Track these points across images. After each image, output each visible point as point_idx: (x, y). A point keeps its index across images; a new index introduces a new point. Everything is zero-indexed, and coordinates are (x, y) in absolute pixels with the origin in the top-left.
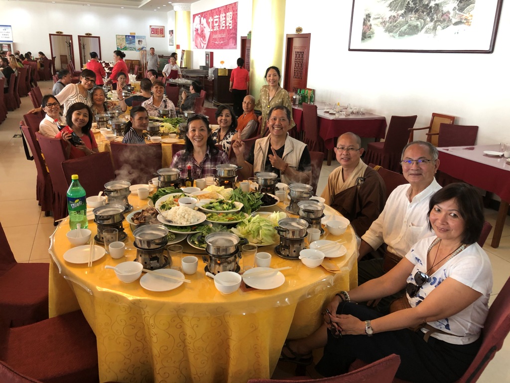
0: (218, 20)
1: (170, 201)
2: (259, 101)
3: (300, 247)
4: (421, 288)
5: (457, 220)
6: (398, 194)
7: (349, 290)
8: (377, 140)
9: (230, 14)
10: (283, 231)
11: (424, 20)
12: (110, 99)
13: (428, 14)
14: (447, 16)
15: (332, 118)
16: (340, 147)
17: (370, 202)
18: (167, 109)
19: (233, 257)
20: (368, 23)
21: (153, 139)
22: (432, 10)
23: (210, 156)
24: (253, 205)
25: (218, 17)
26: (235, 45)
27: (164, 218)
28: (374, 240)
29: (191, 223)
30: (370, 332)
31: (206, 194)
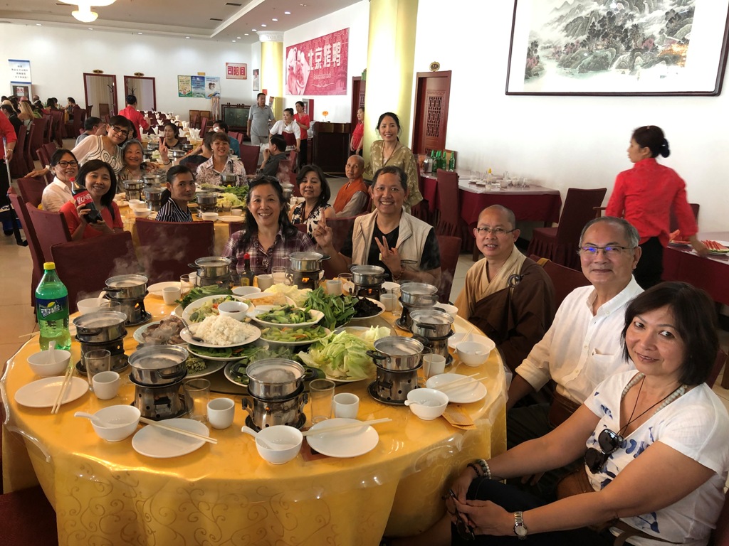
0: (320, 54)
1: (206, 308)
2: (369, 163)
3: (410, 385)
4: (609, 458)
5: (672, 342)
6: (574, 301)
7: (490, 457)
8: (548, 224)
9: (337, 45)
10: (380, 358)
11: (616, 49)
12: (155, 160)
13: (623, 41)
14: (650, 42)
15: (480, 191)
16: (482, 227)
17: (529, 314)
18: (233, 175)
19: (293, 402)
20: (534, 55)
21: (205, 216)
22: (629, 34)
23: (283, 239)
24: (339, 315)
25: (321, 49)
26: (344, 89)
27: (191, 333)
28: (535, 375)
29: (233, 343)
30: (522, 532)
31: (267, 298)
